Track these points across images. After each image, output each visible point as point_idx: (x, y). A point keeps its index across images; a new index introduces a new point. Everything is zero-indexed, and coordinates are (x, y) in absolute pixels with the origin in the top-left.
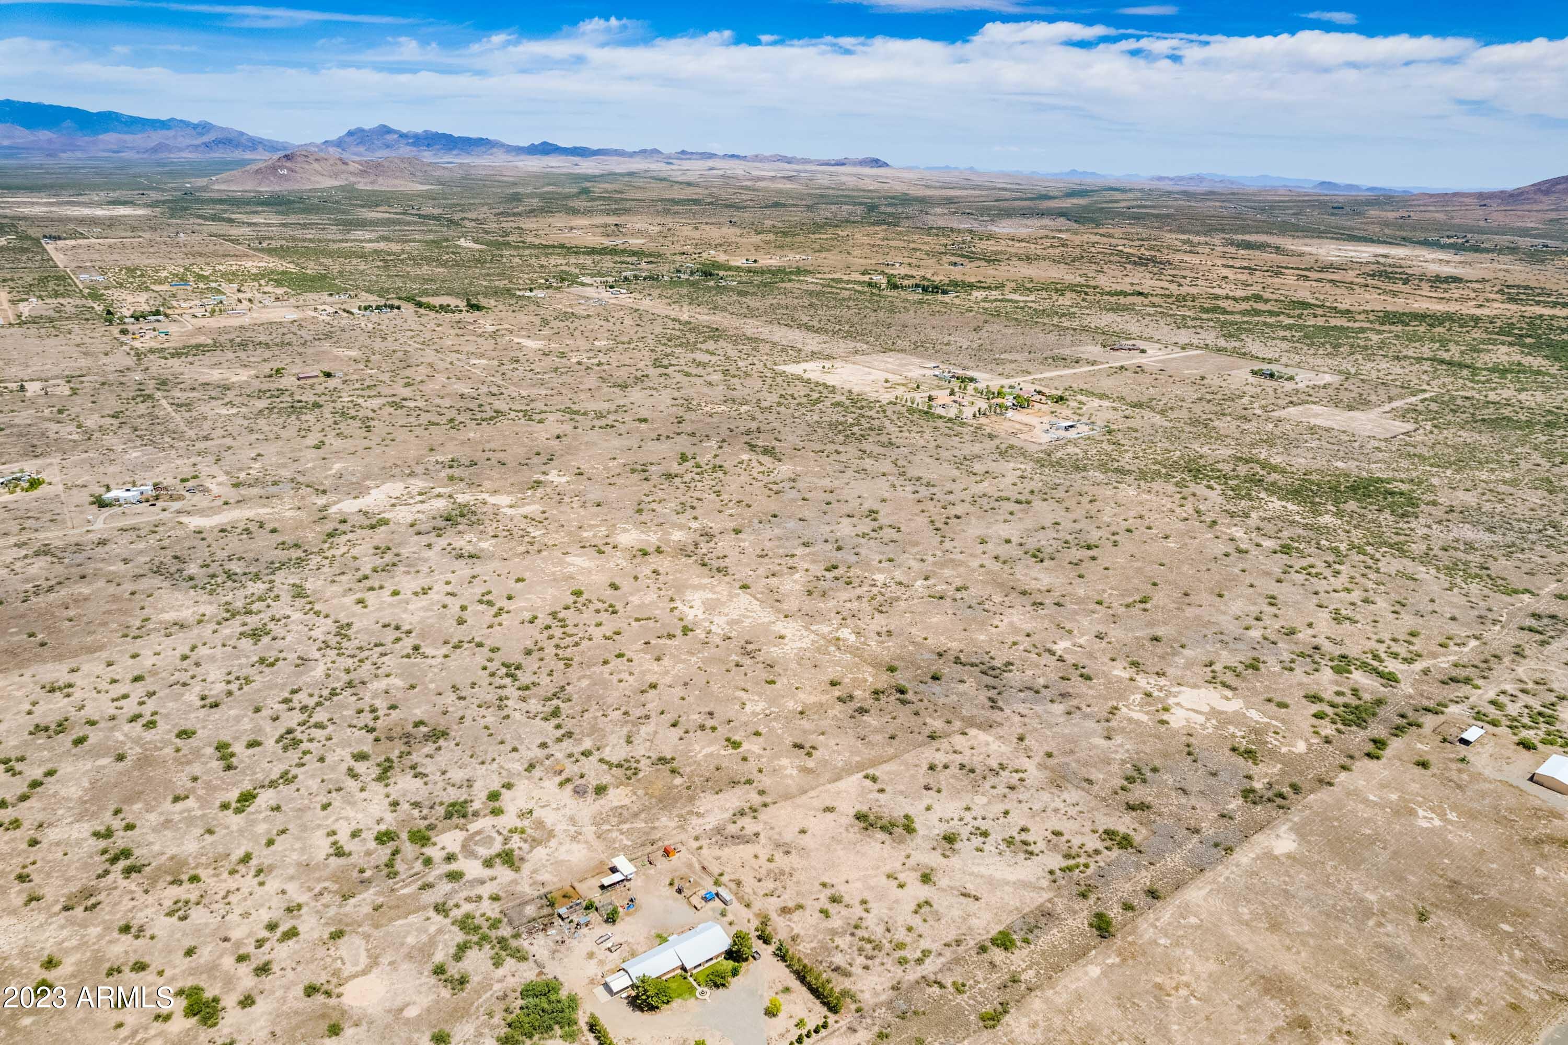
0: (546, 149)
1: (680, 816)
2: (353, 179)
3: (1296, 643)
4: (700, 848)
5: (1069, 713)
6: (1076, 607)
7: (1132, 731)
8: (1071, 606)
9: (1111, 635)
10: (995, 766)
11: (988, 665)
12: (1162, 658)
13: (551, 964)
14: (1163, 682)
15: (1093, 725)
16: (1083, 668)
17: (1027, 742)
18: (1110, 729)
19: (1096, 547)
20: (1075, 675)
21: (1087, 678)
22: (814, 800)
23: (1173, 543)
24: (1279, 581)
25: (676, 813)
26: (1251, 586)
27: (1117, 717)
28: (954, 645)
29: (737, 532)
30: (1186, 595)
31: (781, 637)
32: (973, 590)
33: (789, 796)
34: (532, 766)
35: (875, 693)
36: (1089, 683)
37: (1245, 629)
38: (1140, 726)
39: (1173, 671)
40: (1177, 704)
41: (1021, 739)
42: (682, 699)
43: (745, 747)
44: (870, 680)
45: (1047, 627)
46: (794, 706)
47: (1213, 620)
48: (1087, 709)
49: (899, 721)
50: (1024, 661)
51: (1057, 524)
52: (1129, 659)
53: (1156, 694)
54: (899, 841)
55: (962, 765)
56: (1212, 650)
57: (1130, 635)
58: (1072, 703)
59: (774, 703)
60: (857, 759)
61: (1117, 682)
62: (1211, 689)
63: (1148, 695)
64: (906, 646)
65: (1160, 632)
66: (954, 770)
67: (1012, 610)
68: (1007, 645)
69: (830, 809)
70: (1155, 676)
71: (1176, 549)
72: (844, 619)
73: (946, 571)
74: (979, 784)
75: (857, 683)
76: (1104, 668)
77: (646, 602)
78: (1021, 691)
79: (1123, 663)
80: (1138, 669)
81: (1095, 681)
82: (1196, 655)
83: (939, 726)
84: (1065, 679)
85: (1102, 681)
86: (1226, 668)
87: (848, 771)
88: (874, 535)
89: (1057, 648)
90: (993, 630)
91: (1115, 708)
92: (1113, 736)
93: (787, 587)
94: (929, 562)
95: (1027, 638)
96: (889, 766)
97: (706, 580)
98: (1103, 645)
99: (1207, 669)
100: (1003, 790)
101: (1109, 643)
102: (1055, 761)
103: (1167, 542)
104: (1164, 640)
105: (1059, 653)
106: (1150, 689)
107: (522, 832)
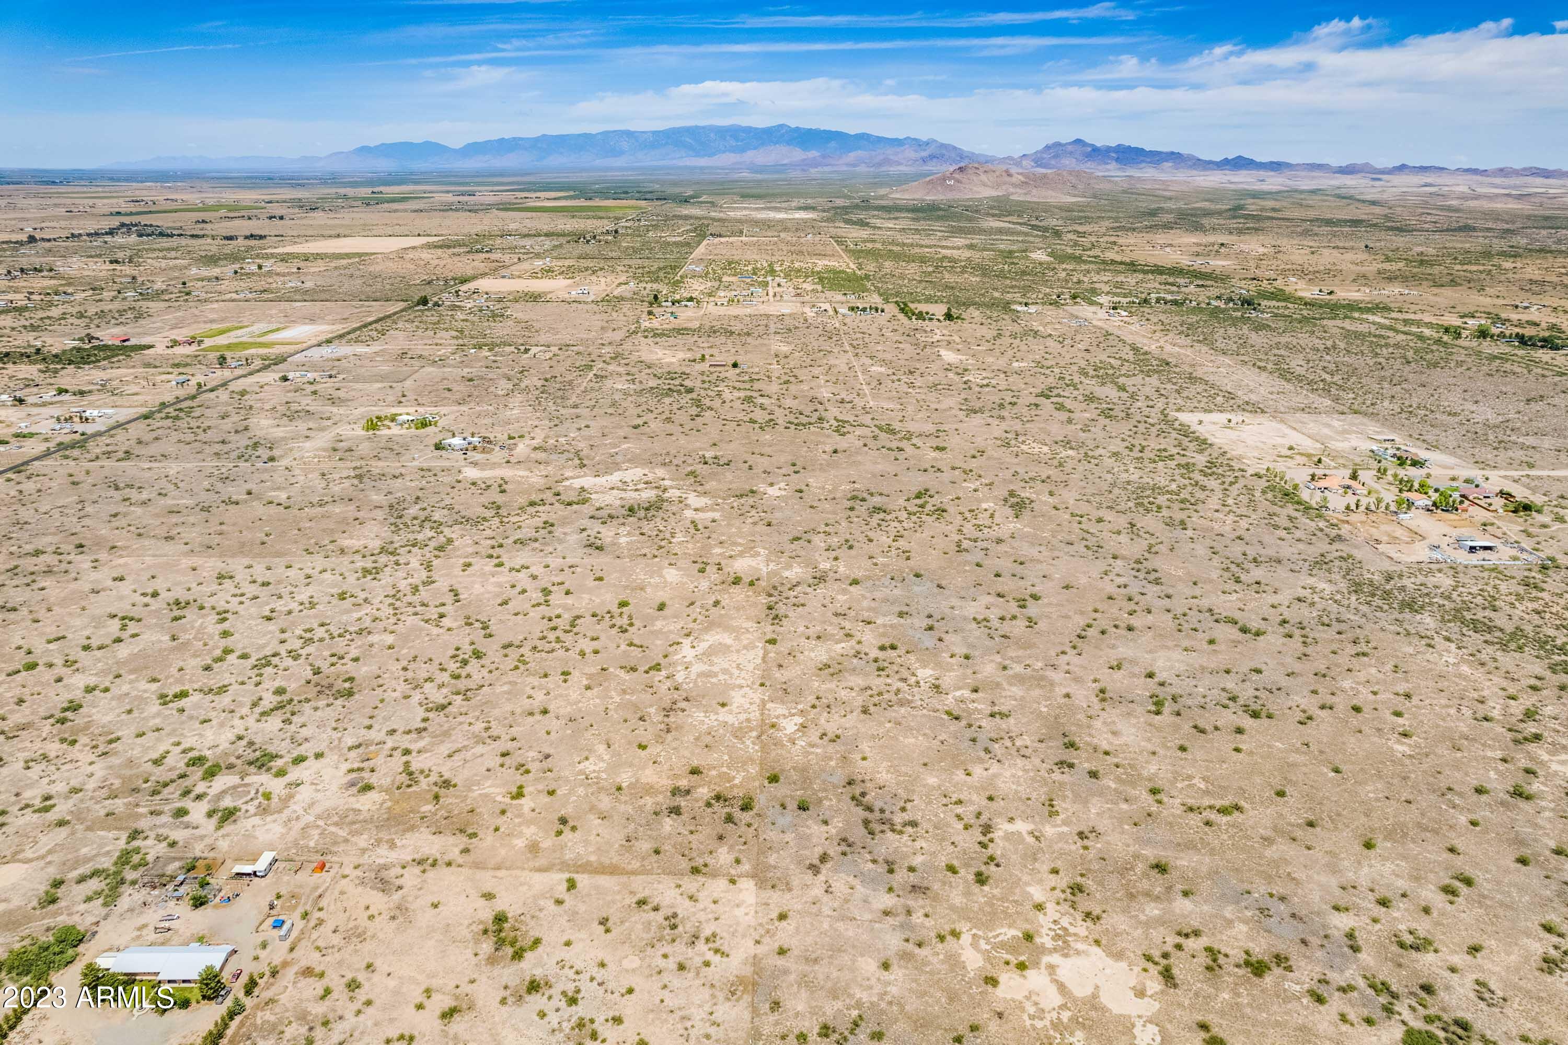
0: (1240, 163)
1: (378, 841)
2: (1012, 190)
3: (1400, 965)
4: (345, 877)
5: (886, 913)
6: (1113, 786)
7: (931, 973)
8: (1109, 782)
9: (1103, 838)
10: (707, 932)
11: (887, 815)
12: (1132, 896)
13: (113, 919)
14: (1081, 928)
15: (893, 942)
16: (998, 865)
17: (784, 923)
18: (906, 956)
19: (1269, 717)
20: (973, 870)
21: (981, 879)
22: (488, 881)
23: (1410, 745)
24: (1523, 861)
25: (381, 835)
26: (1452, 850)
27: (940, 946)
28: (884, 776)
29: (855, 582)
30: (1311, 824)
31: (723, 705)
32: (1012, 720)
33: (478, 866)
34: (359, 746)
35: (718, 798)
36: (976, 888)
37: (1336, 908)
38: (952, 971)
39: (1116, 920)
40: (1051, 968)
41: (782, 917)
42: (548, 733)
43: (522, 801)
44: (737, 781)
45: (1034, 796)
46: (625, 778)
47: (1300, 875)
48: (917, 918)
49: (692, 838)
50: (936, 827)
51: (1258, 671)
52: (1079, 879)
53: (1045, 939)
54: (492, 961)
55: (675, 915)
56: (1228, 915)
57: (1132, 849)
58: (911, 903)
59: (614, 768)
60: (593, 858)
61: (1016, 902)
62: (1137, 969)
63: (1029, 937)
64: (831, 759)
65: (1183, 861)
66: (659, 917)
67: (1020, 762)
68: (945, 801)
69: (489, 896)
70: (1079, 916)
71: (1400, 755)
72: (814, 707)
73: (1014, 689)
74: (658, 945)
75: (718, 780)
76: (1026, 878)
77: (665, 630)
78: (874, 861)
79: (1063, 881)
80: (1070, 897)
81: (986, 888)
82: (1191, 912)
83: (722, 861)
84: (952, 869)
85: (996, 892)
86: (1209, 950)
87: (564, 866)
88: (995, 623)
89: (1002, 828)
90: (960, 775)
91: (955, 934)
92: (895, 967)
93: (813, 655)
94: (1009, 672)
95: (985, 802)
96: (605, 881)
97: (751, 625)
98: (1073, 847)
99: (1172, 939)
100: (671, 964)
101: (1086, 848)
102: (780, 962)
103: (1399, 742)
104: (1174, 875)
105: (997, 835)
106: (1044, 931)
107: (269, 799)
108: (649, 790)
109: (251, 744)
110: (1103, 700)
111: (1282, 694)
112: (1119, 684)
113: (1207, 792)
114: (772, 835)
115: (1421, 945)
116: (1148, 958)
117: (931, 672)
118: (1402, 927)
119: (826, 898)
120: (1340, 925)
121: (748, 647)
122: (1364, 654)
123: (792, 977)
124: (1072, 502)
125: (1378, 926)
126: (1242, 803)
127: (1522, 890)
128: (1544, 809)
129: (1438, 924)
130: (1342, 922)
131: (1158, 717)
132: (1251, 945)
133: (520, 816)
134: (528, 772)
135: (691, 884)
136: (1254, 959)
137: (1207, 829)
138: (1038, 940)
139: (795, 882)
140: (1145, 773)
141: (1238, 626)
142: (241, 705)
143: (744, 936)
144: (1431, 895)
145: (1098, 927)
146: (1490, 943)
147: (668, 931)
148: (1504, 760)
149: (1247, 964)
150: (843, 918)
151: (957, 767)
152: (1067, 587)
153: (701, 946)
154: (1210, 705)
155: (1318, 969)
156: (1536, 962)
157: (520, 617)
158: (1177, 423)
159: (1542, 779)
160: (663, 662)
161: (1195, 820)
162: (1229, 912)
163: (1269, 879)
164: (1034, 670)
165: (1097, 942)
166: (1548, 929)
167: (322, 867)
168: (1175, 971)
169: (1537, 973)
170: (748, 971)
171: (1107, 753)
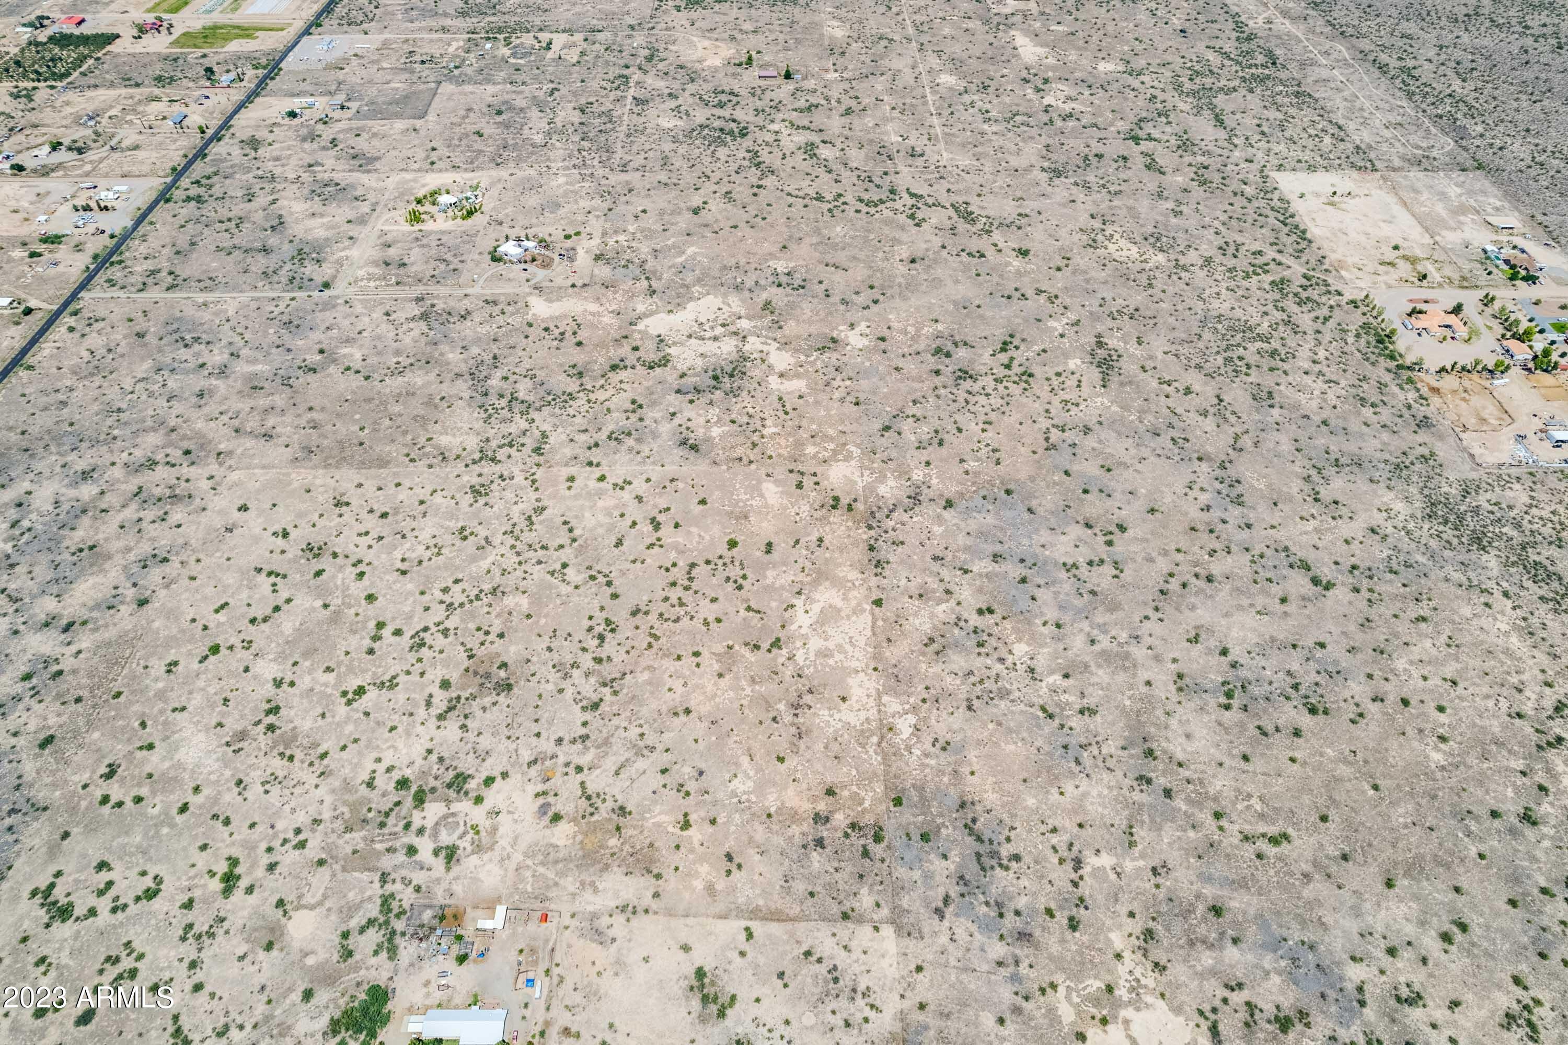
1: (583, 883)
3: (1393, 1021)
4: (566, 928)
5: (1000, 964)
6: (1184, 808)
7: (1036, 1028)
8: (1179, 803)
9: (1173, 874)
10: (862, 987)
11: (995, 847)
12: (1191, 943)
13: (402, 975)
14: (1150, 980)
15: (1006, 994)
16: (1086, 908)
17: (921, 975)
18: (1017, 1010)
19: (1326, 712)
20: (1066, 913)
21: (1073, 925)
22: (684, 930)
23: (1445, 753)
24: (1513, 903)
25: (583, 877)
26: (1457, 890)
27: (1042, 999)
28: (991, 798)
29: (949, 504)
30: (1345, 857)
31: (844, 699)
32: (1098, 718)
33: (670, 913)
34: (535, 761)
35: (853, 826)
36: (1068, 934)
37: (1353, 958)
38: (1052, 1026)
39: (1178, 971)
40: (1127, 1022)
41: (919, 969)
42: (696, 741)
43: (690, 832)
44: (867, 804)
45: (1116, 822)
46: (771, 802)
47: (1328, 919)
48: (1023, 969)
49: (838, 876)
50: (1036, 862)
51: (1322, 645)
52: (1151, 924)
53: (1122, 992)
54: (703, 1019)
55: (835, 968)
56: (1267, 966)
57: (1195, 887)
58: (1018, 952)
59: (760, 788)
60: (761, 902)
61: (1100, 950)
62: (1192, 1024)
63: (1110, 989)
64: (943, 774)
65: (1237, 902)
66: (823, 969)
67: (1106, 776)
68: (1043, 828)
69: (686, 948)
70: (1150, 966)
71: (1433, 766)
72: (924, 701)
73: (1101, 672)
74: (827, 1000)
75: (850, 803)
76: (1109, 922)
77: (777, 585)
78: (987, 904)
79: (1136, 926)
80: (1143, 944)
81: (1077, 934)
82: (1238, 962)
83: (865, 905)
84: (1050, 913)
85: (1085, 938)
86: (1248, 1004)
87: (739, 912)
88: (1084, 571)
89: (1092, 862)
90: (1054, 796)
91: (1053, 986)
92: (1008, 1022)
93: (917, 622)
94: (1097, 648)
95: (1076, 829)
96: (775, 928)
97: (854, 575)
98: (1148, 885)
99: (1222, 992)
100: (838, 1021)
101: (1157, 886)
102: (920, 1017)
103: (1436, 748)
104: (1228, 917)
105: (1086, 870)
106: (1122, 982)
107: (478, 833)
108: (795, 817)
109: (441, 760)
110: (1180, 689)
111: (1340, 678)
112: (1195, 666)
113: (1262, 816)
114: (901, 872)
115: (1415, 999)
116: (1201, 1013)
117: (1027, 648)
118: (1402, 979)
119: (951, 947)
120: (1354, 977)
121: (857, 611)
122: (1424, 619)
123: (932, 1033)
124: (1160, 355)
125: (1384, 978)
126: (1290, 831)
127: (1506, 934)
128: (1544, 837)
129: (1431, 975)
130: (1355, 973)
131: (1227, 713)
132: (1281, 1000)
133: (692, 851)
134: (688, 794)
135: (844, 930)
136: (1282, 1015)
137: (1258, 862)
138: (1117, 992)
139: (926, 930)
140: (1212, 791)
141: (1310, 574)
142: (416, 705)
143: (891, 990)
144: (1431, 943)
145: (1164, 979)
146: (1468, 997)
147: (831, 985)
148: (1523, 773)
149: (1277, 1019)
150: (965, 970)
151: (1052, 785)
152: (1152, 511)
153: (860, 1002)
154: (1274, 697)
155: (1331, 1025)
156: (1499, 1017)
157: (638, 564)
158: (1276, 196)
159: (1551, 798)
160: (782, 634)
161: (1249, 851)
162: (1268, 961)
163: (1303, 923)
164: (1119, 644)
165: (1162, 995)
166: (1517, 981)
167: (545, 918)
168: (1221, 1027)
169: (1498, 1029)
170: (897, 1027)
171: (1180, 765)
